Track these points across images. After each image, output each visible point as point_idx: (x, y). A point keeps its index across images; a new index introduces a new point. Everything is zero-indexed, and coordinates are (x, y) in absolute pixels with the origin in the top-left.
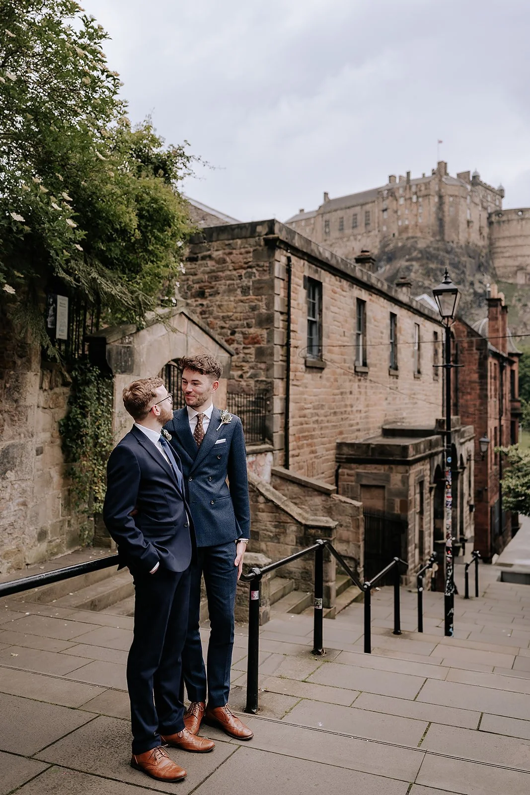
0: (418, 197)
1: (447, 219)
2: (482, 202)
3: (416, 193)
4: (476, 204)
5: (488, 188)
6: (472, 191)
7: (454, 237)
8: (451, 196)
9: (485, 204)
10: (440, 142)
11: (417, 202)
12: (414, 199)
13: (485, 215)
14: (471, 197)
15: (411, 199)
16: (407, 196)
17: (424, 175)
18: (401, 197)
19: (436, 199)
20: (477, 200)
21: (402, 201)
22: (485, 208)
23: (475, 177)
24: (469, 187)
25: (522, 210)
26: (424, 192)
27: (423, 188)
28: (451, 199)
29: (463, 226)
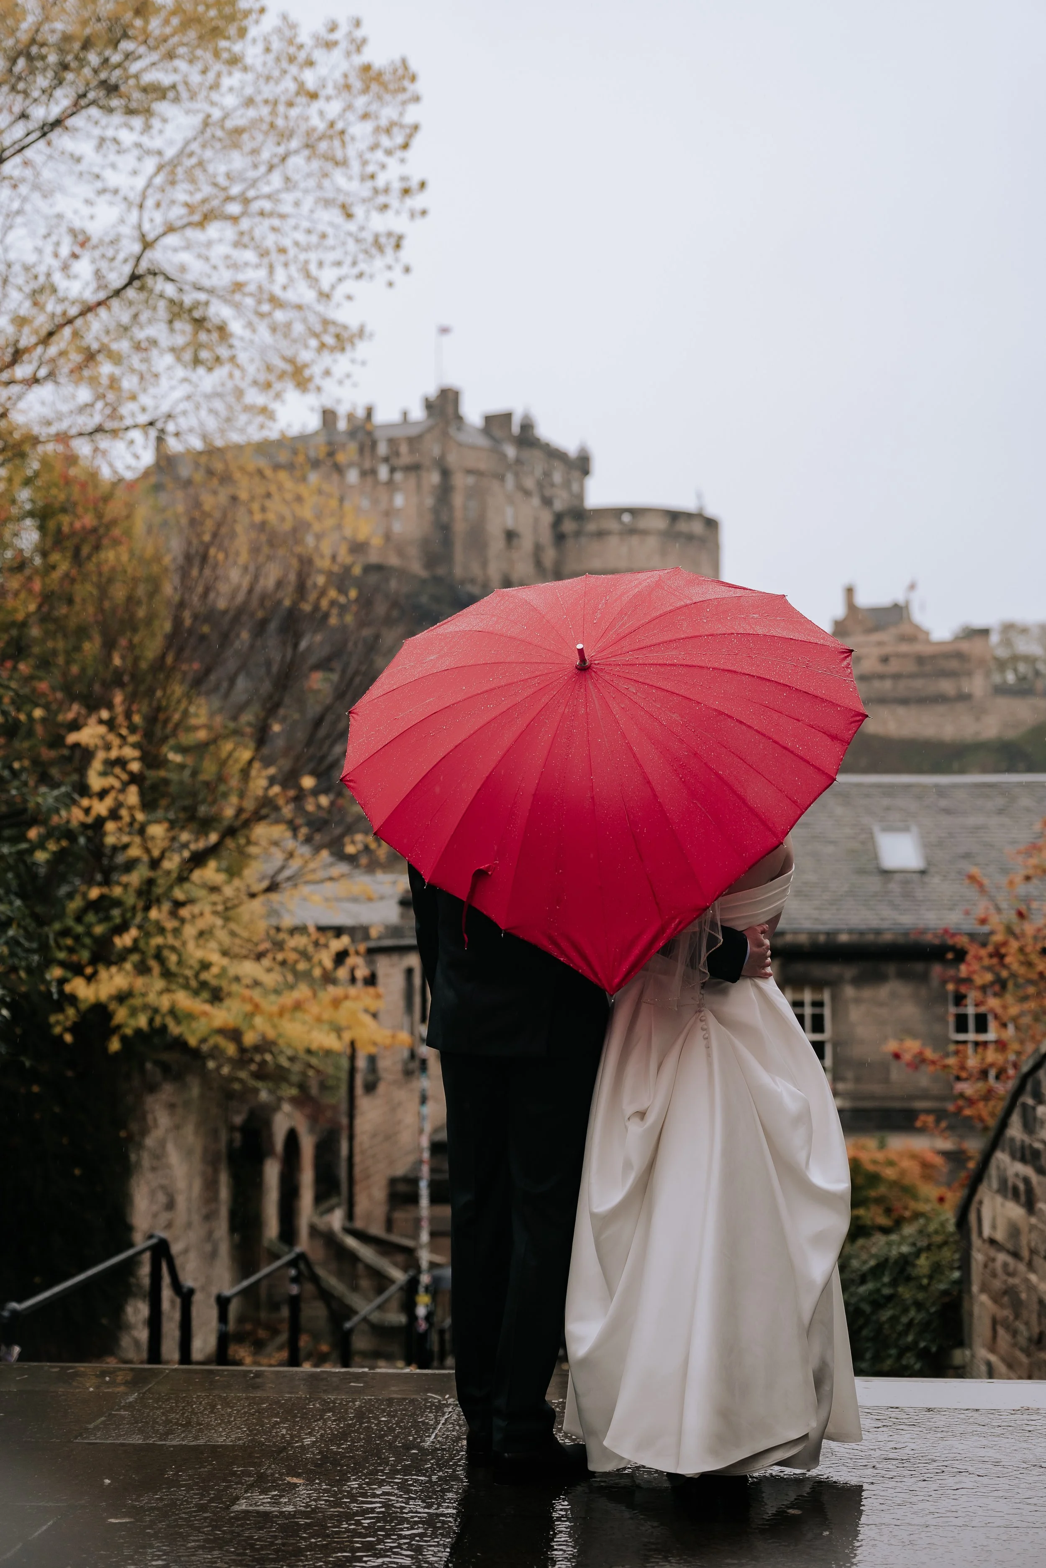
0: (393, 470)
1: (460, 527)
2: (540, 485)
3: (386, 460)
4: (527, 493)
5: (554, 454)
6: (518, 461)
7: (476, 569)
8: (469, 472)
9: (548, 492)
10: (444, 331)
11: (390, 483)
12: (383, 472)
13: (547, 518)
14: (517, 475)
15: (373, 472)
16: (367, 465)
17: (405, 414)
18: (351, 465)
19: (435, 478)
20: (529, 483)
21: (353, 476)
22: (547, 502)
23: (527, 427)
24: (511, 451)
25: (634, 512)
26: (405, 458)
27: (404, 449)
28: (471, 480)
29: (497, 544)
